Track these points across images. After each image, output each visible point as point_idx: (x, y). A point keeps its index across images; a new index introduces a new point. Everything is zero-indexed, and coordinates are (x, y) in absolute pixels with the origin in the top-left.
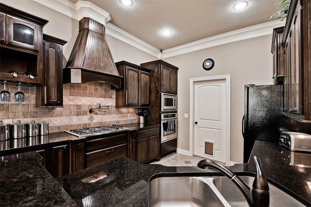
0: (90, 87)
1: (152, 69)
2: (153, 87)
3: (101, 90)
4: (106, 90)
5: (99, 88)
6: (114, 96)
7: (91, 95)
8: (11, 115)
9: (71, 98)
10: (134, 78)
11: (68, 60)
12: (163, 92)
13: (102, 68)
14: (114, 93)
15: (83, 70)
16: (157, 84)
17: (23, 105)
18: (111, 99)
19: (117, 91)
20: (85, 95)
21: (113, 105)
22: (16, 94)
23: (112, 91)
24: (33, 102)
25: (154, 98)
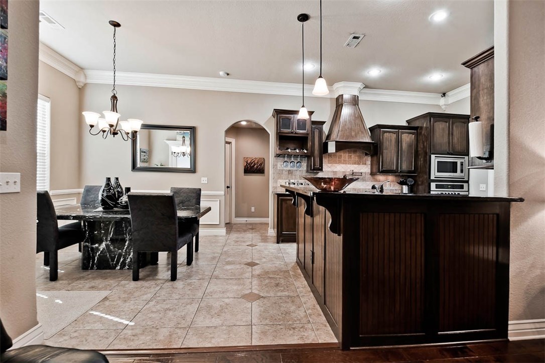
0: (344, 155)
1: (420, 125)
2: (421, 148)
3: (354, 157)
4: (360, 157)
5: (353, 155)
6: (369, 162)
7: (345, 162)
8: (294, 177)
9: (329, 165)
10: (391, 140)
11: (327, 134)
12: (433, 154)
13: (353, 137)
14: (368, 160)
15: (336, 142)
16: (425, 144)
17: (300, 171)
18: (366, 166)
19: (372, 156)
20: (340, 162)
21: (367, 171)
22: (297, 163)
23: (366, 157)
24: (305, 169)
25: (422, 162)
